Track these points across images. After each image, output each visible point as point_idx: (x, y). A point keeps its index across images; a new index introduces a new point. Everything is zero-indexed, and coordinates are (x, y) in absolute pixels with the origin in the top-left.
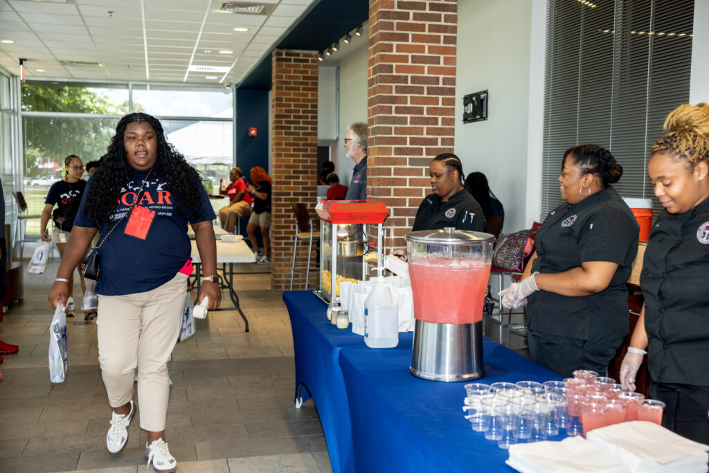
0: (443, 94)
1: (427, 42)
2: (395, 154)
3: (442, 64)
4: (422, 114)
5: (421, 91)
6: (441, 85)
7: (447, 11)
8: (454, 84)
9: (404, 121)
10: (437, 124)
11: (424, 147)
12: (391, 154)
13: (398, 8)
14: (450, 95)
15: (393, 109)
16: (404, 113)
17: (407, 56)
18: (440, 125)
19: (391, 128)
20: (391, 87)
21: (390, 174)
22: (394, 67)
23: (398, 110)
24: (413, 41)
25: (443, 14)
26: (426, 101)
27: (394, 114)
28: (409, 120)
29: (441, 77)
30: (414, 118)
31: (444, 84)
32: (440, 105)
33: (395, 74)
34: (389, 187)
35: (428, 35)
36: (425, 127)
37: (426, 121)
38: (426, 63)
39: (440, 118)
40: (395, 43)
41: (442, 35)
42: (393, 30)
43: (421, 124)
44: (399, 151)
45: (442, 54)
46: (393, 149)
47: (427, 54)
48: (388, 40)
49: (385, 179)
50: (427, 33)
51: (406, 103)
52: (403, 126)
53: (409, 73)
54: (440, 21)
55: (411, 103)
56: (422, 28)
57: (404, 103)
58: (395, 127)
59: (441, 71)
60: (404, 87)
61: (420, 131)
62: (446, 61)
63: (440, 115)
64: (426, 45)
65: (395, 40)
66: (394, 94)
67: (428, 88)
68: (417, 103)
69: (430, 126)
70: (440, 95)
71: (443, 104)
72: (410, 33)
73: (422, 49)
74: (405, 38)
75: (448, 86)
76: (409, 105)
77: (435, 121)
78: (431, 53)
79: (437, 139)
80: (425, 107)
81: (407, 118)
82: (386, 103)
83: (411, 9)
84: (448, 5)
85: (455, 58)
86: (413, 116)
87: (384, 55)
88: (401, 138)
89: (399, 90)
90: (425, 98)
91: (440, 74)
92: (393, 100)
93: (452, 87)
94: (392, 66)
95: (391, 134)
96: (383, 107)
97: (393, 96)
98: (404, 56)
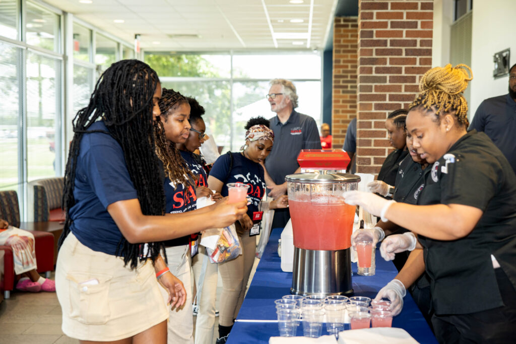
0: (420, 55)
1: (405, 9)
2: (375, 109)
3: (419, 28)
4: (401, 73)
5: (399, 52)
6: (418, 47)
8: (431, 45)
9: (383, 80)
10: (415, 82)
11: (402, 103)
12: (371, 110)
14: (427, 55)
15: (374, 70)
16: (384, 73)
17: (387, 22)
18: (417, 83)
19: (371, 86)
20: (372, 50)
21: (371, 127)
22: (375, 32)
23: (378, 70)
24: (392, 9)
26: (404, 61)
27: (374, 74)
28: (388, 79)
29: (419, 39)
30: (393, 77)
31: (421, 46)
32: (418, 65)
33: (375, 38)
34: (370, 139)
35: (406, 3)
36: (403, 85)
37: (405, 79)
38: (404, 28)
39: (417, 76)
40: (375, 12)
41: (420, 2)
42: (373, 0)
43: (400, 82)
44: (379, 107)
45: (419, 19)
46: (373, 105)
47: (405, 19)
48: (369, 9)
49: (366, 131)
50: (405, 1)
51: (386, 64)
52: (382, 84)
53: (388, 37)
55: (390, 64)
57: (383, 64)
58: (376, 86)
59: (419, 34)
60: (384, 49)
61: (399, 89)
62: (424, 25)
63: (418, 73)
64: (405, 12)
65: (375, 9)
66: (374, 56)
67: (406, 50)
68: (396, 64)
69: (408, 84)
70: (418, 55)
71: (420, 64)
72: (389, 2)
73: (400, 16)
74: (384, 6)
75: (425, 48)
76: (388, 65)
77: (413, 79)
78: (409, 19)
80: (403, 67)
81: (386, 77)
82: (367, 64)
85: (432, 22)
86: (392, 75)
87: (366, 22)
88: (380, 95)
89: (378, 52)
90: (404, 59)
91: (418, 37)
92: (374, 61)
93: (429, 48)
94: (372, 32)
95: (371, 91)
96: (364, 68)
97: (373, 58)
98: (383, 22)
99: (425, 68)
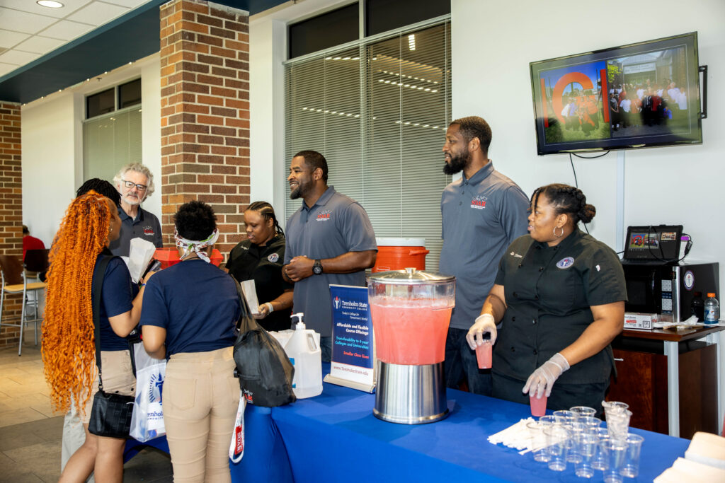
0: (240, 145)
1: (225, 96)
4: (222, 163)
5: (220, 141)
6: (237, 136)
7: (240, 68)
8: (249, 136)
9: (206, 169)
10: (235, 173)
11: (224, 195)
13: (199, 61)
14: (246, 146)
15: (197, 158)
16: (206, 162)
17: (208, 107)
18: (238, 174)
19: (195, 176)
20: (194, 136)
22: (196, 117)
23: (201, 159)
24: (212, 94)
25: (238, 70)
26: (225, 151)
27: (197, 163)
28: (211, 169)
29: (238, 129)
30: (216, 166)
31: (240, 135)
32: (237, 156)
33: (197, 123)
35: (226, 90)
36: (225, 176)
37: (226, 170)
38: (224, 115)
39: (238, 167)
40: (197, 94)
41: (238, 90)
42: (194, 81)
43: (222, 173)
45: (238, 108)
46: (197, 196)
47: (224, 106)
48: (191, 91)
50: (224, 87)
51: (208, 152)
52: (206, 174)
53: (210, 123)
54: (235, 77)
55: (212, 152)
56: (220, 82)
57: (206, 152)
58: (199, 175)
59: (238, 123)
60: (206, 136)
61: (220, 180)
62: (242, 114)
63: (238, 164)
64: (225, 98)
65: (197, 91)
66: (197, 143)
67: (226, 138)
68: (218, 153)
69: (229, 175)
70: (237, 146)
71: (240, 154)
72: (210, 86)
73: (220, 102)
74: (205, 90)
75: (243, 138)
76: (210, 154)
77: (234, 171)
78: (228, 106)
79: (235, 187)
80: (225, 156)
81: (209, 166)
82: (190, 151)
83: (211, 63)
84: (242, 63)
85: (249, 112)
86: (214, 164)
87: (187, 105)
88: (204, 186)
89: (201, 139)
90: (224, 148)
91: (237, 126)
92: (196, 148)
93: (247, 138)
94: (194, 116)
95: (195, 182)
96: (187, 155)
97: (196, 145)
98: (204, 107)
99: (244, 159)
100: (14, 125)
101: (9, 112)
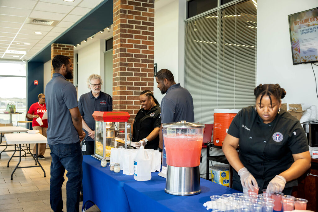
0: (149, 63)
1: (141, 39)
2: (128, 90)
3: (148, 49)
4: (140, 71)
5: (139, 61)
6: (147, 58)
7: (150, 25)
9: (131, 74)
10: (146, 76)
11: (140, 87)
12: (126, 90)
13: (128, 23)
14: (152, 63)
15: (127, 69)
16: (132, 71)
17: (133, 45)
18: (147, 77)
19: (126, 78)
20: (126, 59)
21: (125, 99)
22: (127, 50)
23: (129, 69)
24: (135, 38)
25: (148, 26)
27: (127, 71)
28: (134, 74)
29: (148, 55)
30: (136, 73)
31: (149, 58)
32: (147, 68)
33: (127, 53)
34: (125, 105)
35: (142, 36)
36: (141, 77)
37: (141, 75)
38: (141, 48)
39: (147, 73)
40: (127, 39)
41: (148, 36)
42: (126, 33)
43: (139, 76)
44: (129, 88)
45: (148, 45)
46: (127, 87)
47: (141, 44)
48: (124, 37)
49: (123, 101)
50: (141, 35)
51: (132, 66)
52: (131, 77)
53: (133, 52)
54: (147, 30)
55: (135, 66)
56: (139, 32)
57: (131, 66)
58: (128, 77)
59: (148, 52)
60: (131, 59)
61: (139, 79)
62: (150, 48)
63: (147, 72)
64: (141, 40)
65: (127, 38)
66: (127, 62)
67: (142, 60)
68: (137, 67)
69: (143, 77)
70: (147, 63)
71: (149, 67)
72: (134, 35)
73: (139, 42)
74: (132, 37)
75: (151, 59)
76: (133, 67)
77: (145, 75)
78: (143, 44)
79: (146, 83)
80: (141, 68)
81: (133, 73)
82: (123, 66)
83: (134, 24)
84: (150, 23)
85: (154, 46)
86: (135, 72)
87: (122, 44)
88: (130, 82)
89: (129, 60)
90: (141, 64)
91: (147, 53)
92: (126, 65)
93: (152, 59)
94: (126, 49)
95: (126, 80)
96: (122, 68)
97: (126, 63)
98: (131, 45)
99: (151, 69)
100: (71, 55)
101: (68, 49)
